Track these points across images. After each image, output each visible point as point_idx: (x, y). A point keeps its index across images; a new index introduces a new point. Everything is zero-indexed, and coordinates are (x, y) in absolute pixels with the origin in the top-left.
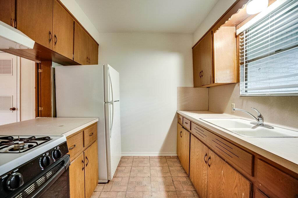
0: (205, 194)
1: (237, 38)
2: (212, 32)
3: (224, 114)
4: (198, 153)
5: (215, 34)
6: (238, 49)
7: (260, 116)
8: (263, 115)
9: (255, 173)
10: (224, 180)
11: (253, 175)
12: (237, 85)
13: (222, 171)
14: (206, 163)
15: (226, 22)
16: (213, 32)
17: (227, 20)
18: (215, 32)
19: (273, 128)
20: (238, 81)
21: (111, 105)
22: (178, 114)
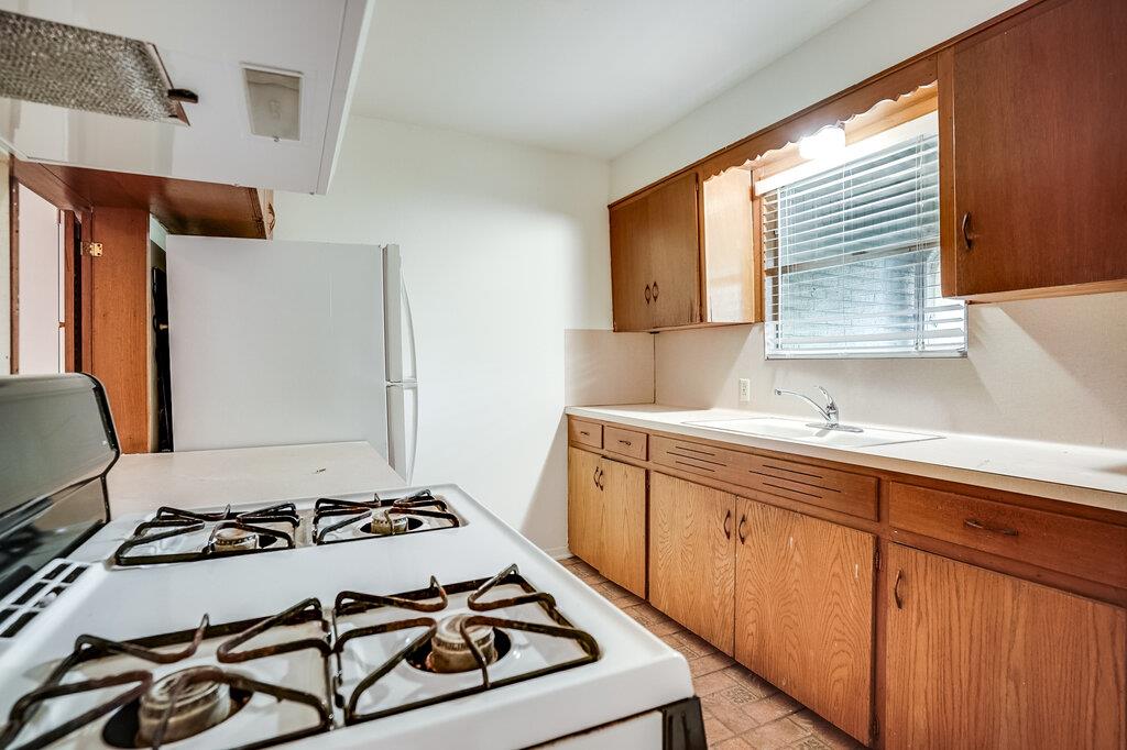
0: (725, 622)
1: (756, 203)
2: (697, 175)
3: (713, 410)
4: (690, 520)
5: (706, 184)
6: (757, 225)
7: (832, 407)
8: (837, 405)
9: (884, 514)
10: (797, 558)
11: (879, 519)
12: (756, 329)
13: (788, 539)
14: (729, 537)
15: (748, 162)
16: (700, 179)
17: (753, 158)
18: (707, 178)
19: (862, 431)
20: (760, 318)
21: (410, 392)
22: (568, 415)
